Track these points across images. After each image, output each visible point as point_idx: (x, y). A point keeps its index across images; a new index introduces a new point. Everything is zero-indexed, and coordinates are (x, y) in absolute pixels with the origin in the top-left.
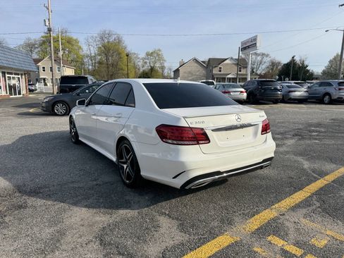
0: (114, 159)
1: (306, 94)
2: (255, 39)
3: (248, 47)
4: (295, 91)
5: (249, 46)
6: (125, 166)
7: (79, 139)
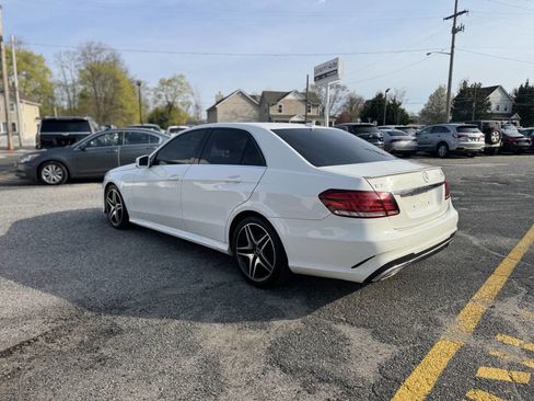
0: (224, 247)
1: (414, 144)
2: (335, 63)
3: (326, 75)
4: (399, 140)
5: (326, 73)
6: (251, 256)
7: (131, 220)
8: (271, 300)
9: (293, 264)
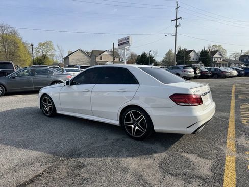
2: (128, 38)
5: (124, 43)
6: (133, 126)
7: (57, 112)
8: (147, 146)
9: (157, 128)
